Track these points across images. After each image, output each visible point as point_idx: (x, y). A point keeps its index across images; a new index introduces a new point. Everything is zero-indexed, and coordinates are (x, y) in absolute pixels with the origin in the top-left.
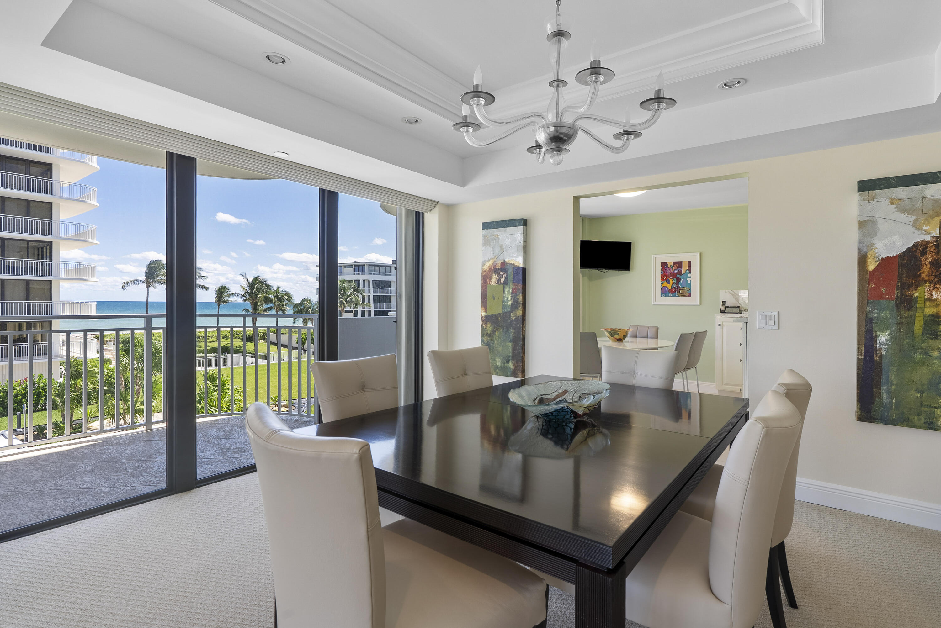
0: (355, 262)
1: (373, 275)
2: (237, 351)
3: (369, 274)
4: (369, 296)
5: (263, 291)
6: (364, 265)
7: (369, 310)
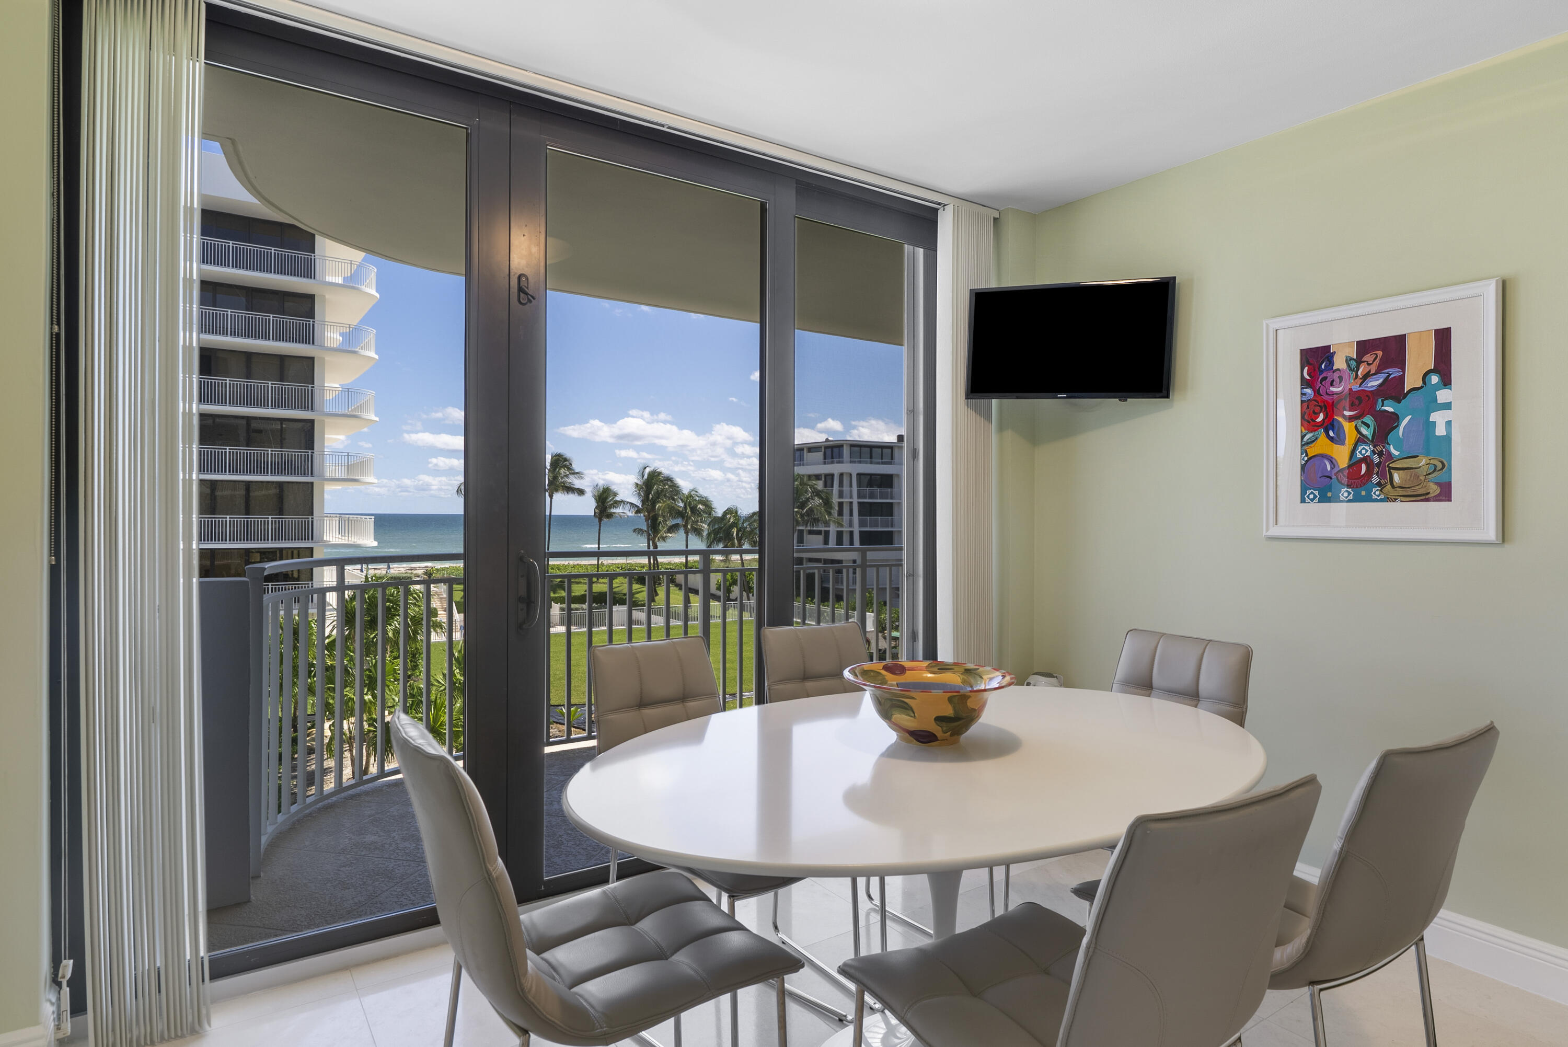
0: (827, 440)
1: (857, 465)
2: (618, 600)
3: (851, 462)
4: (851, 503)
5: (665, 496)
6: (842, 446)
7: (851, 529)
